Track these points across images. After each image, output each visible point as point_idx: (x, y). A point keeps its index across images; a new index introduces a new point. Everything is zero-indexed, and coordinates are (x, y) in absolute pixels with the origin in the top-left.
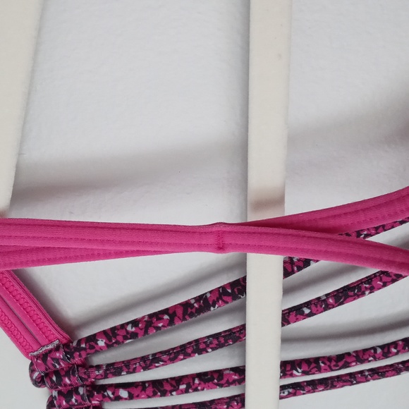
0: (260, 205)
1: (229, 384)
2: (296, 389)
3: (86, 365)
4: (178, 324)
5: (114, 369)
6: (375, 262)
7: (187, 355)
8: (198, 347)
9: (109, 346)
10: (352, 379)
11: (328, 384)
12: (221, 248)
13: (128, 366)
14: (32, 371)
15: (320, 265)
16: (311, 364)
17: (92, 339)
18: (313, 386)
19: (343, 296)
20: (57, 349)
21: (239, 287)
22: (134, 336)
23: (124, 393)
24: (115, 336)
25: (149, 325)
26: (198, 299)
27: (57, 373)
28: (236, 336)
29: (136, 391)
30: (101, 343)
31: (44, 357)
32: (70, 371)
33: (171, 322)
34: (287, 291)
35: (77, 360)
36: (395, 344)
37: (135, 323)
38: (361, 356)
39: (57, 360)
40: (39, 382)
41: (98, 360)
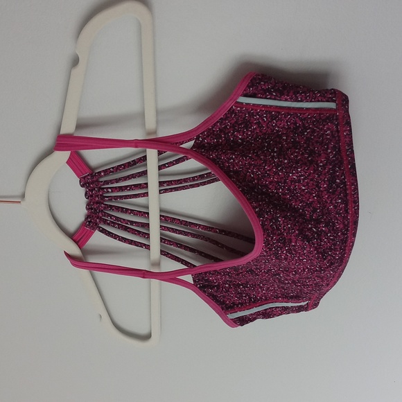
0: (149, 134)
1: (143, 188)
2: (166, 191)
3: (97, 181)
4: (127, 169)
5: (106, 182)
6: (183, 153)
7: (130, 179)
8: (133, 176)
9: (105, 175)
10: (184, 188)
11: (176, 189)
12: (136, 147)
13: (111, 182)
14: (80, 182)
15: (168, 153)
16: (170, 183)
17: (100, 172)
18: (171, 190)
19: (178, 161)
20: (88, 175)
21: (144, 158)
22: (112, 172)
23: (110, 190)
24: (107, 172)
25: (117, 169)
26: (132, 161)
27: (88, 183)
28: (145, 173)
29: (113, 190)
30: (102, 174)
31: (84, 178)
32: (92, 183)
33: (124, 168)
34: (159, 160)
35: (95, 179)
36: (196, 177)
37: (113, 168)
38: (185, 180)
39: (88, 179)
40: (82, 186)
41: (101, 180)
